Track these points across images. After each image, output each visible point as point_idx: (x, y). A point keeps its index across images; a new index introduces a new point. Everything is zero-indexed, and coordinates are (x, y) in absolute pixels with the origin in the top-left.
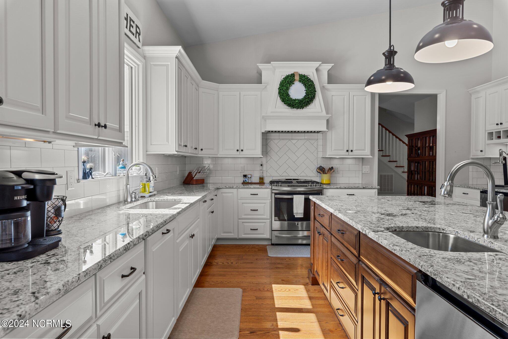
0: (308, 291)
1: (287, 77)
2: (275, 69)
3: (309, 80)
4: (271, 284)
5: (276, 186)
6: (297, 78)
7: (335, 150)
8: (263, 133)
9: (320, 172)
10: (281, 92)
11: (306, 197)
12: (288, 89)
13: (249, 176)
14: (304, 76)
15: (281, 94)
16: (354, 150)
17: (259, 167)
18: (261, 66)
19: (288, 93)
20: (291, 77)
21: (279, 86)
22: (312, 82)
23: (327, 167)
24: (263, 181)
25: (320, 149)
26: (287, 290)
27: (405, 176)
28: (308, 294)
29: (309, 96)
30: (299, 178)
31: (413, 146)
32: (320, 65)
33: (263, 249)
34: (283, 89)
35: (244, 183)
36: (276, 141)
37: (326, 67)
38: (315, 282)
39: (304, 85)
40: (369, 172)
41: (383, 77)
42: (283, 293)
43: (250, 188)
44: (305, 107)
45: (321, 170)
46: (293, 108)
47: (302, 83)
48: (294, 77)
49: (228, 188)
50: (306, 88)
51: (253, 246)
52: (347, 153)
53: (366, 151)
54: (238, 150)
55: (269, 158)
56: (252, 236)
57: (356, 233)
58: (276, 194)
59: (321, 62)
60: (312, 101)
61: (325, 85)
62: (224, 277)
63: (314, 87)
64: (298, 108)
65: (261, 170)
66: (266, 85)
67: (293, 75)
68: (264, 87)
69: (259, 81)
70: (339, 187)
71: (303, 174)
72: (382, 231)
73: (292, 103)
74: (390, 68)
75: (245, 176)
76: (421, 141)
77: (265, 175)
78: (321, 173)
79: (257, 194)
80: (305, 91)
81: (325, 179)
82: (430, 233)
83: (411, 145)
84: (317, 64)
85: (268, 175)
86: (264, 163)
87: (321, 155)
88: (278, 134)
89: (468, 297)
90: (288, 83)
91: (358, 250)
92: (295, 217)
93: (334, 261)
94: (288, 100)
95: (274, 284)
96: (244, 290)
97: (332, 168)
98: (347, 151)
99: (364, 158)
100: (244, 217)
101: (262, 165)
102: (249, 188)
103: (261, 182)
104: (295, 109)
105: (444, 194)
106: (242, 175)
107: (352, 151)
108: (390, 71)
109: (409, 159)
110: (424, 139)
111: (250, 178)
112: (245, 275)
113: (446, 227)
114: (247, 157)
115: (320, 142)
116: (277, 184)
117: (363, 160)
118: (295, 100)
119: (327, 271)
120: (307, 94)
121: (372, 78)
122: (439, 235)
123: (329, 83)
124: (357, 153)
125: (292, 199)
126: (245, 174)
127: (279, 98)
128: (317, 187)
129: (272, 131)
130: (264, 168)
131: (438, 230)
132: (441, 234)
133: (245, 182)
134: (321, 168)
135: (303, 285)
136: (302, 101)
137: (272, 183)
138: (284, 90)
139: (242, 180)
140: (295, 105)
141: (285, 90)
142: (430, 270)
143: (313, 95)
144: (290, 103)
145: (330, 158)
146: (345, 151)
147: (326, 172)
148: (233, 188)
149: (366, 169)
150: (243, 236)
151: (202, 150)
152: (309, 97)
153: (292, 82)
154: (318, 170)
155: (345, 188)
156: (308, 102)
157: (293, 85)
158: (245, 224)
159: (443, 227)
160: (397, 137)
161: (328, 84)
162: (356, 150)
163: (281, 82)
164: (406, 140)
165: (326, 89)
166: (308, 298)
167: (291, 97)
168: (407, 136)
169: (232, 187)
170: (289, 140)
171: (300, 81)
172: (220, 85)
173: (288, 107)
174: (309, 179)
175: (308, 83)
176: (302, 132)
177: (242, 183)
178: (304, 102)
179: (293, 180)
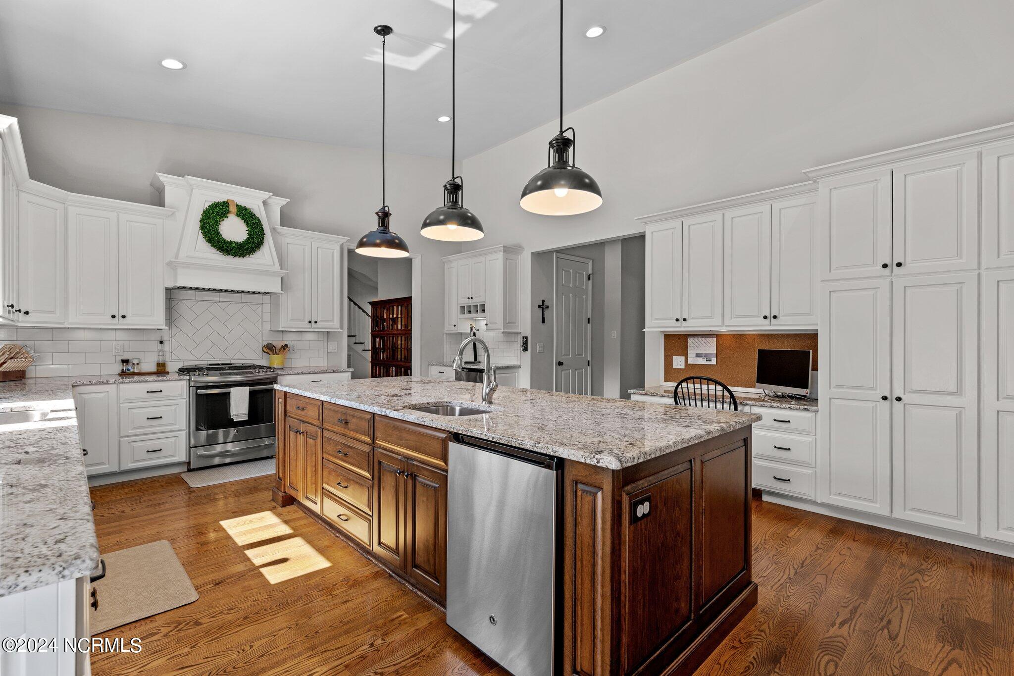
0: (279, 515)
1: (215, 206)
2: (193, 189)
3: (253, 216)
4: (217, 521)
5: (199, 375)
6: (233, 209)
7: (292, 320)
8: (167, 289)
9: (269, 351)
10: (206, 227)
11: (252, 389)
12: (217, 223)
13: (135, 362)
14: (245, 209)
15: (206, 230)
16: (319, 322)
17: (155, 346)
18: (164, 178)
19: (217, 230)
20: (223, 206)
21: (201, 217)
22: (259, 220)
23: (278, 344)
24: (165, 369)
25: (267, 317)
26: (248, 522)
27: (368, 355)
28: (281, 519)
29: (253, 239)
30: (232, 362)
31: (377, 317)
32: (270, 197)
33: (176, 481)
34: (209, 222)
35: (123, 374)
36: (190, 303)
37: (278, 203)
38: (289, 500)
39: (244, 222)
40: (336, 351)
41: (378, 241)
42: (242, 527)
43: (147, 381)
44: (248, 256)
45: (270, 349)
46: (227, 255)
47: (242, 219)
48: (228, 207)
49: (96, 384)
50: (248, 227)
51: (153, 480)
52: (310, 325)
53: (335, 323)
54: (113, 317)
55: (175, 330)
56: (149, 462)
57: (369, 417)
58: (198, 388)
59: (272, 194)
60: (259, 248)
61: (277, 227)
62: (121, 534)
63: (262, 228)
64: (235, 255)
65: (162, 350)
66: (175, 210)
67: (226, 204)
68: (171, 213)
69: (160, 202)
70: (300, 371)
71: (239, 356)
72: (401, 409)
73: (226, 246)
74: (384, 232)
75: (125, 362)
76: (387, 311)
77: (167, 358)
78: (270, 353)
79: (161, 391)
80: (248, 232)
81: (276, 361)
82: (440, 407)
83: (375, 314)
84: (266, 195)
85: (174, 357)
86: (166, 338)
87: (268, 327)
88: (193, 292)
89: (493, 438)
90: (218, 215)
91: (372, 436)
92: (234, 420)
93: (329, 461)
94: (219, 242)
95: (222, 520)
96: (172, 541)
97: (286, 345)
98: (310, 322)
99: (330, 332)
100: (131, 432)
101: (161, 342)
102: (143, 382)
103: (161, 370)
104: (230, 257)
105: (456, 368)
106: (117, 360)
107: (316, 322)
108: (384, 234)
109: (373, 333)
110: (391, 308)
111: (138, 364)
112: (162, 522)
113: (451, 400)
114: (130, 329)
115: (267, 308)
116: (201, 373)
117: (328, 335)
118: (231, 243)
119: (314, 478)
120: (250, 236)
121: (365, 240)
122: (447, 408)
123: (282, 224)
124: (322, 326)
125: (228, 395)
126: (125, 358)
127: (201, 236)
128: (270, 374)
129: (184, 288)
130: (167, 346)
131: (445, 404)
132: (449, 407)
133: (127, 371)
134: (270, 345)
135: (269, 510)
136: (243, 247)
137: (183, 371)
138: (211, 224)
139: (119, 368)
140: (232, 250)
141: (213, 226)
142: (461, 429)
143: (260, 239)
144: (223, 247)
145: (283, 331)
146: (307, 322)
147: (277, 351)
148: (107, 383)
149: (333, 346)
150: (129, 465)
151: (26, 313)
152: (254, 242)
153: (224, 214)
154: (265, 349)
155: (310, 373)
156: (252, 248)
157: (226, 219)
158: (135, 444)
159: (449, 400)
160: (355, 304)
161: (281, 226)
162: (322, 321)
163: (204, 211)
164: (369, 309)
165: (278, 233)
166: (282, 523)
167: (224, 237)
168: (370, 303)
169: (105, 381)
170: (216, 302)
171: (238, 215)
172: (72, 194)
173: (218, 252)
174: (248, 362)
175: (253, 221)
176: (238, 292)
177: (120, 375)
178: (246, 247)
179: (223, 364)
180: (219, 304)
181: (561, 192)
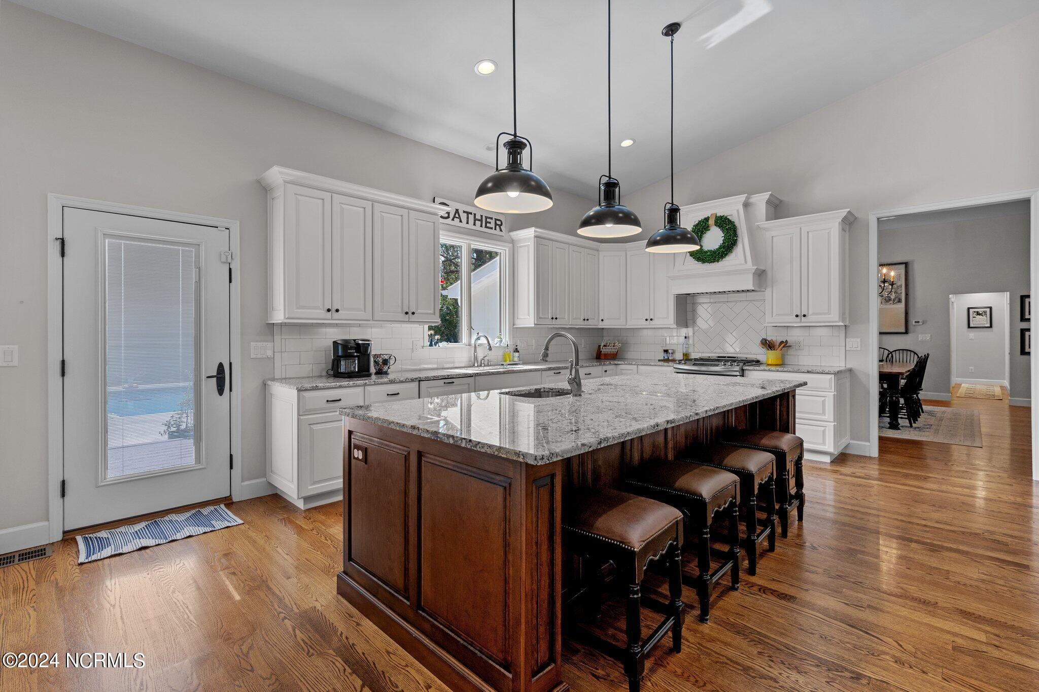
2: (687, 215)
3: (730, 221)
5: (679, 364)
6: (711, 222)
7: (776, 315)
8: (676, 297)
9: (766, 347)
14: (721, 217)
16: (811, 315)
17: (683, 341)
20: (704, 222)
23: (775, 340)
29: (727, 243)
30: (739, 355)
36: (706, 306)
37: (762, 199)
39: (721, 229)
45: (768, 345)
47: (719, 228)
48: (708, 221)
49: (627, 364)
50: (724, 233)
52: (798, 319)
54: (646, 320)
55: (697, 327)
59: (752, 193)
60: (732, 250)
61: (759, 223)
65: (686, 344)
67: (707, 219)
71: (744, 350)
75: (666, 351)
77: (691, 350)
78: (769, 348)
80: (723, 237)
81: (771, 357)
84: (742, 198)
85: (695, 350)
86: (690, 334)
88: (708, 296)
97: (786, 341)
98: (798, 316)
101: (685, 338)
106: (661, 350)
107: (806, 316)
111: (672, 353)
118: (710, 250)
120: (725, 242)
123: (768, 219)
124: (820, 319)
126: (666, 349)
133: (666, 358)
134: (766, 341)
139: (662, 356)
140: (706, 258)
143: (734, 241)
147: (776, 347)
148: (632, 364)
151: (602, 320)
152: (727, 245)
153: (706, 228)
154: (760, 345)
156: (726, 251)
157: (709, 232)
161: (766, 221)
162: (814, 314)
165: (763, 229)
167: (704, 248)
170: (724, 302)
171: (716, 225)
175: (728, 226)
177: (662, 360)
178: (720, 252)
179: (728, 357)
180: (728, 304)
181: (513, 194)
